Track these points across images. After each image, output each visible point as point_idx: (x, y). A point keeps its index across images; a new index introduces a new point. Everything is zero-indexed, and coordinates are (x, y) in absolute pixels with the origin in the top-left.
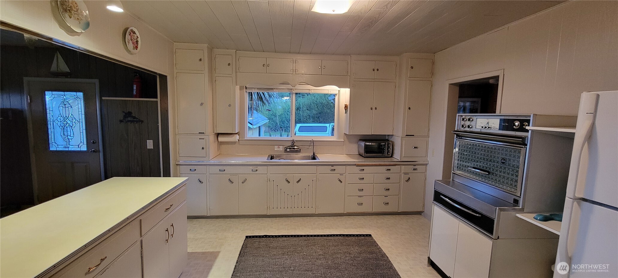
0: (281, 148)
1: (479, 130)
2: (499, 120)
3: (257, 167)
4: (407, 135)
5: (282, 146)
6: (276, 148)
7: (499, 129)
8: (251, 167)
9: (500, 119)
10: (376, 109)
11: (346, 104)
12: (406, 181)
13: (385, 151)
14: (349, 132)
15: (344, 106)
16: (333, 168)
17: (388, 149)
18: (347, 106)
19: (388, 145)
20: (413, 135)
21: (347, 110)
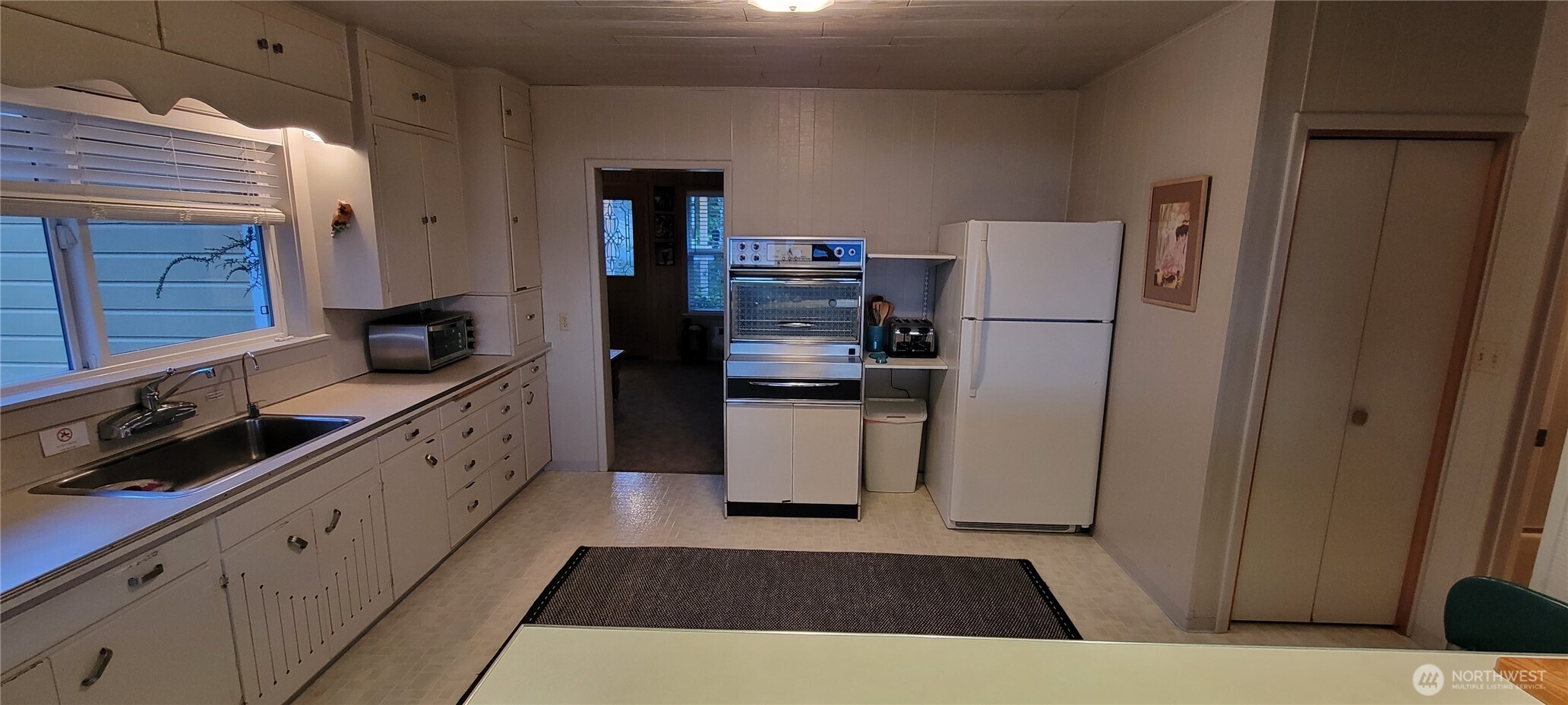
1: (776, 263)
2: (811, 247)
3: (156, 554)
4: (518, 290)
6: (51, 442)
7: (814, 260)
8: (125, 566)
9: (813, 245)
10: (434, 220)
11: (344, 203)
12: (528, 403)
13: (462, 340)
14: (385, 304)
15: (337, 213)
16: (411, 428)
17: (471, 334)
18: (351, 210)
19: (469, 323)
20: (525, 288)
21: (348, 225)
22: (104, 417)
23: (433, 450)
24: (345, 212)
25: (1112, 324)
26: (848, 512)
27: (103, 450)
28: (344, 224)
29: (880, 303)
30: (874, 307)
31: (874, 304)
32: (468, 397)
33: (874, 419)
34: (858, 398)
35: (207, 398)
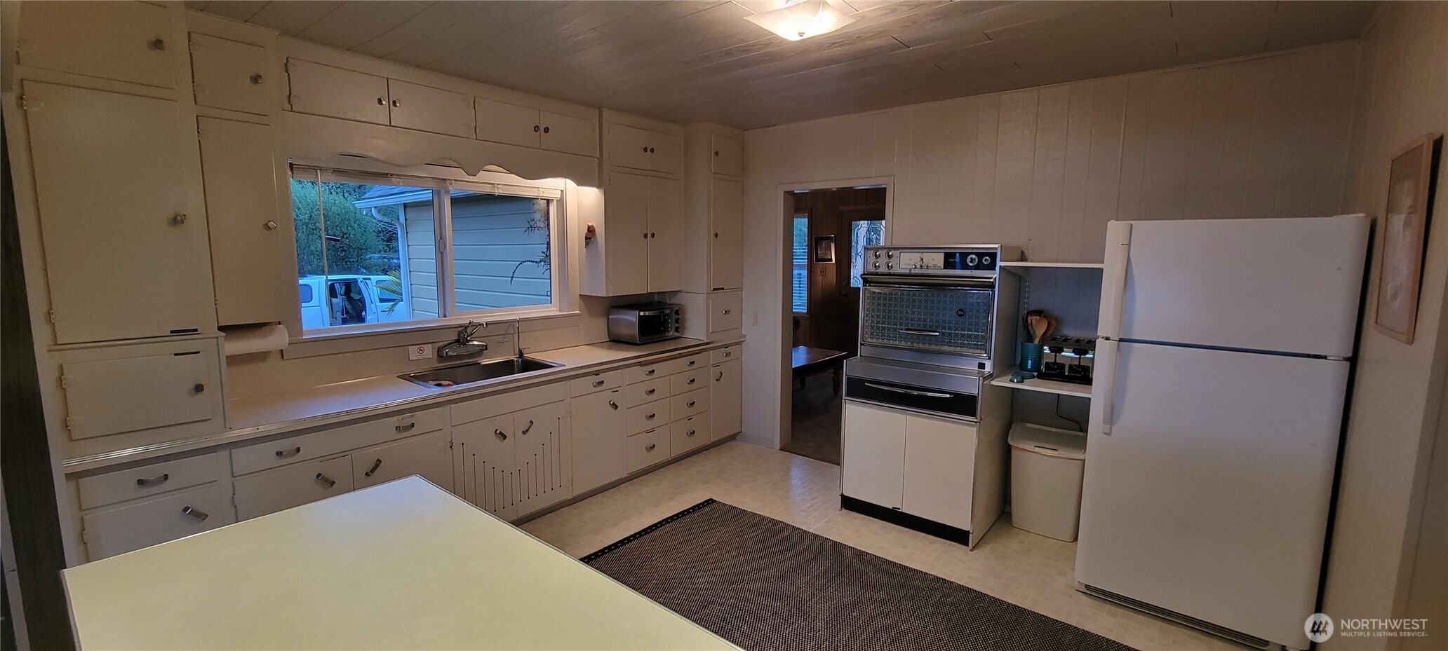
0: (429, 352)
1: (908, 271)
2: (943, 254)
3: (412, 416)
4: (714, 289)
5: (430, 345)
6: (413, 353)
7: (945, 268)
8: (395, 418)
9: (945, 253)
10: (653, 235)
11: (590, 224)
12: (717, 380)
13: (671, 324)
14: (607, 291)
15: (586, 231)
16: (599, 379)
17: (677, 321)
18: (595, 230)
19: (677, 313)
20: (723, 289)
21: (592, 239)
22: (441, 344)
23: (615, 398)
24: (591, 230)
25: (1347, 364)
26: (957, 536)
27: (439, 363)
28: (590, 238)
29: (1037, 318)
30: (1029, 322)
31: (1029, 318)
32: (654, 365)
33: (1021, 446)
34: (973, 414)
35: (499, 342)
